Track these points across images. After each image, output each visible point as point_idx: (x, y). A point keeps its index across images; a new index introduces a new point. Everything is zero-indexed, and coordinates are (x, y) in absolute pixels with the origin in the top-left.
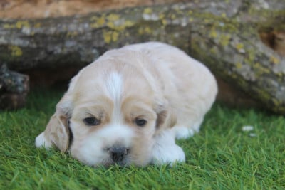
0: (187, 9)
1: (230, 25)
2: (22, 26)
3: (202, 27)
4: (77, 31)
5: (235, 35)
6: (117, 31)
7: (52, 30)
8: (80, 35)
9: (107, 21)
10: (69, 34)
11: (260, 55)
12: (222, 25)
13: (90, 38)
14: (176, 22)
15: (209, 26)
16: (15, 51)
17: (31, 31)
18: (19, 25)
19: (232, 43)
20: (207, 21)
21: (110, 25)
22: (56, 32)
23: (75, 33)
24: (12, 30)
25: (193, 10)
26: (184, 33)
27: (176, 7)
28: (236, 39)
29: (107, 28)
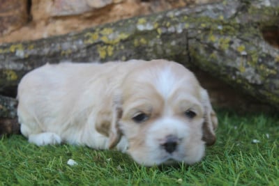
0: (182, 15)
1: (228, 27)
2: (16, 49)
3: (199, 32)
4: (71, 49)
5: (235, 37)
6: (112, 45)
7: (46, 50)
8: (74, 53)
9: (101, 35)
10: (63, 52)
11: (264, 55)
12: (220, 28)
13: (84, 55)
14: (171, 29)
15: (207, 30)
16: (10, 76)
17: (25, 53)
18: (12, 49)
19: (233, 46)
20: (203, 25)
21: (104, 39)
22: (49, 52)
23: (70, 51)
24: (5, 55)
25: (188, 16)
26: (180, 40)
27: (171, 14)
28: (237, 41)
29: (101, 43)
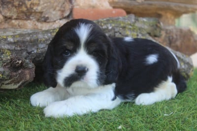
0: (109, 20)
2: (7, 37)
3: (121, 28)
4: (44, 38)
5: (138, 33)
7: (28, 38)
10: (39, 40)
12: (130, 27)
14: (104, 27)
15: (124, 28)
16: (6, 53)
17: (14, 39)
19: (139, 37)
20: (122, 25)
25: (112, 20)
26: (111, 33)
